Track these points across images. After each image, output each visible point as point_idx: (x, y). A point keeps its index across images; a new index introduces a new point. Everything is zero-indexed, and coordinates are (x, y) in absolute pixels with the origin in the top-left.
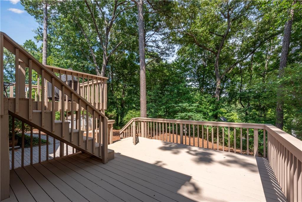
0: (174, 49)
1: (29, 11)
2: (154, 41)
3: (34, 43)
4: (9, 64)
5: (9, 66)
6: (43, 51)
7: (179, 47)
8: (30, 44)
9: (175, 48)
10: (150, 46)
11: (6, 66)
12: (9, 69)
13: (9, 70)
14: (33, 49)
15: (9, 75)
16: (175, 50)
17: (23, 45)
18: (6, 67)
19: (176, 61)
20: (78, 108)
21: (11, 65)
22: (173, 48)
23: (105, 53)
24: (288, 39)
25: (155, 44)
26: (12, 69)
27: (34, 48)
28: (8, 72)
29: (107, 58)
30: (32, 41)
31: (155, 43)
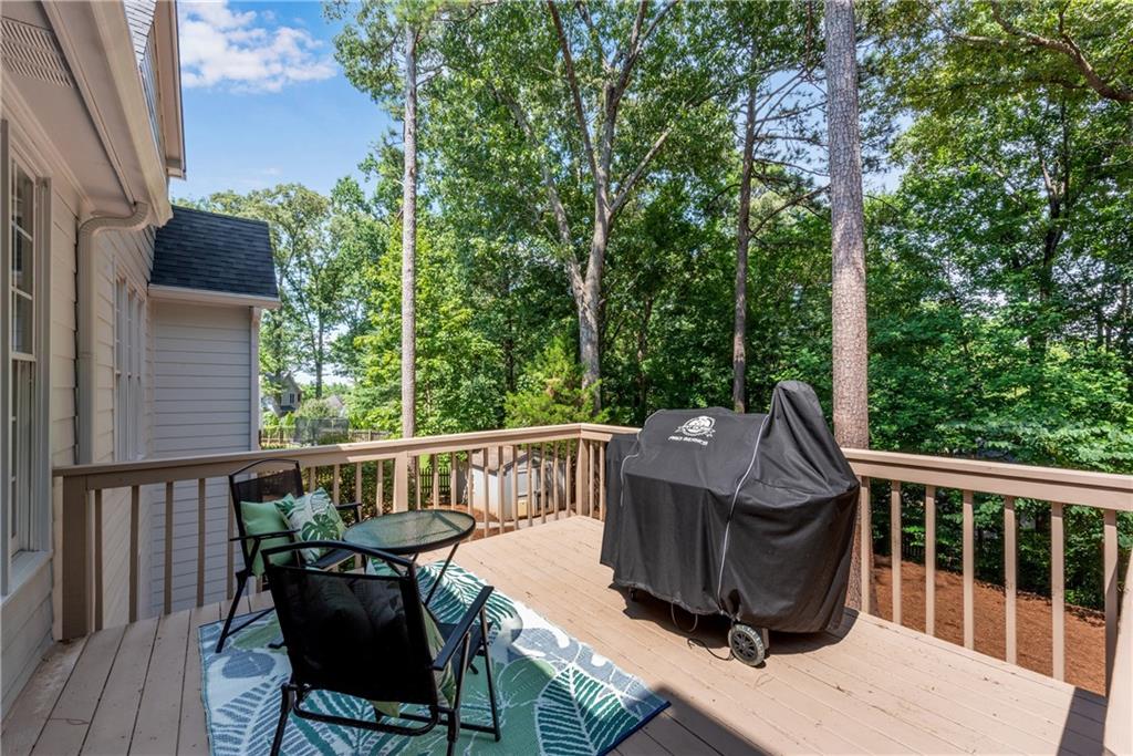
1: (357, 78)
3: (357, 185)
4: (294, 261)
5: (296, 265)
8: (348, 190)
14: (355, 205)
15: (296, 293)
17: (331, 195)
18: (289, 269)
21: (300, 262)
23: (603, 195)
26: (303, 276)
27: (358, 202)
28: (293, 283)
29: (609, 214)
30: (352, 179)
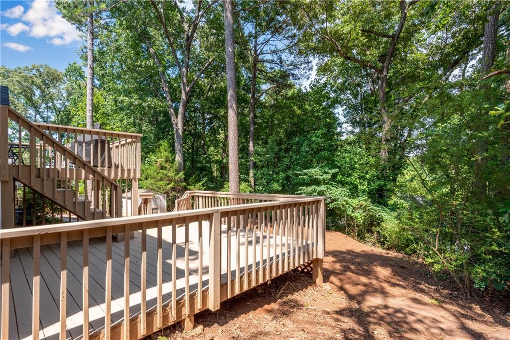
0: (310, 65)
2: (274, 52)
3: (80, 68)
5: (45, 108)
6: (88, 85)
7: (319, 60)
8: (75, 70)
9: (311, 62)
10: (267, 61)
11: (40, 108)
12: (45, 113)
13: (44, 116)
14: (79, 78)
16: (312, 66)
17: (65, 72)
18: (40, 110)
19: (311, 88)
20: (84, 176)
21: (47, 107)
22: (309, 62)
23: (185, 81)
24: (491, 43)
25: (275, 56)
26: (50, 114)
27: (80, 76)
28: (43, 118)
29: (188, 89)
30: (77, 65)
31: (277, 54)
